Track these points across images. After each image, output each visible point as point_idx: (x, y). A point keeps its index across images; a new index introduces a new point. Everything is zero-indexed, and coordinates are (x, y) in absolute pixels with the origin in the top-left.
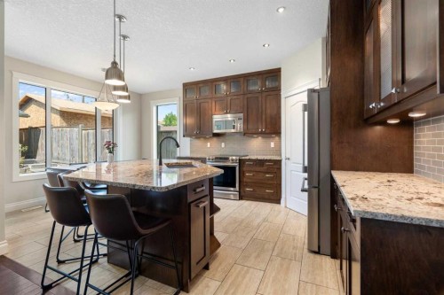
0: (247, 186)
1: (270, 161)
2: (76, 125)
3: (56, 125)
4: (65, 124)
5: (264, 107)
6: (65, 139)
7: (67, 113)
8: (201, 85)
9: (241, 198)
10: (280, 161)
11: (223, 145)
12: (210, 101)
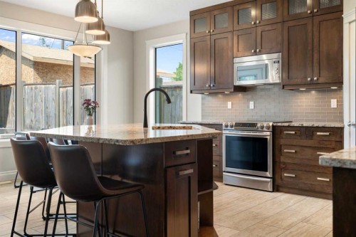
0: (286, 170)
1: (323, 129)
2: (52, 81)
3: (29, 82)
4: (39, 81)
5: (316, 40)
6: (39, 101)
7: (42, 64)
8: (216, 12)
9: (276, 188)
10: (342, 129)
11: (252, 105)
12: (229, 36)
